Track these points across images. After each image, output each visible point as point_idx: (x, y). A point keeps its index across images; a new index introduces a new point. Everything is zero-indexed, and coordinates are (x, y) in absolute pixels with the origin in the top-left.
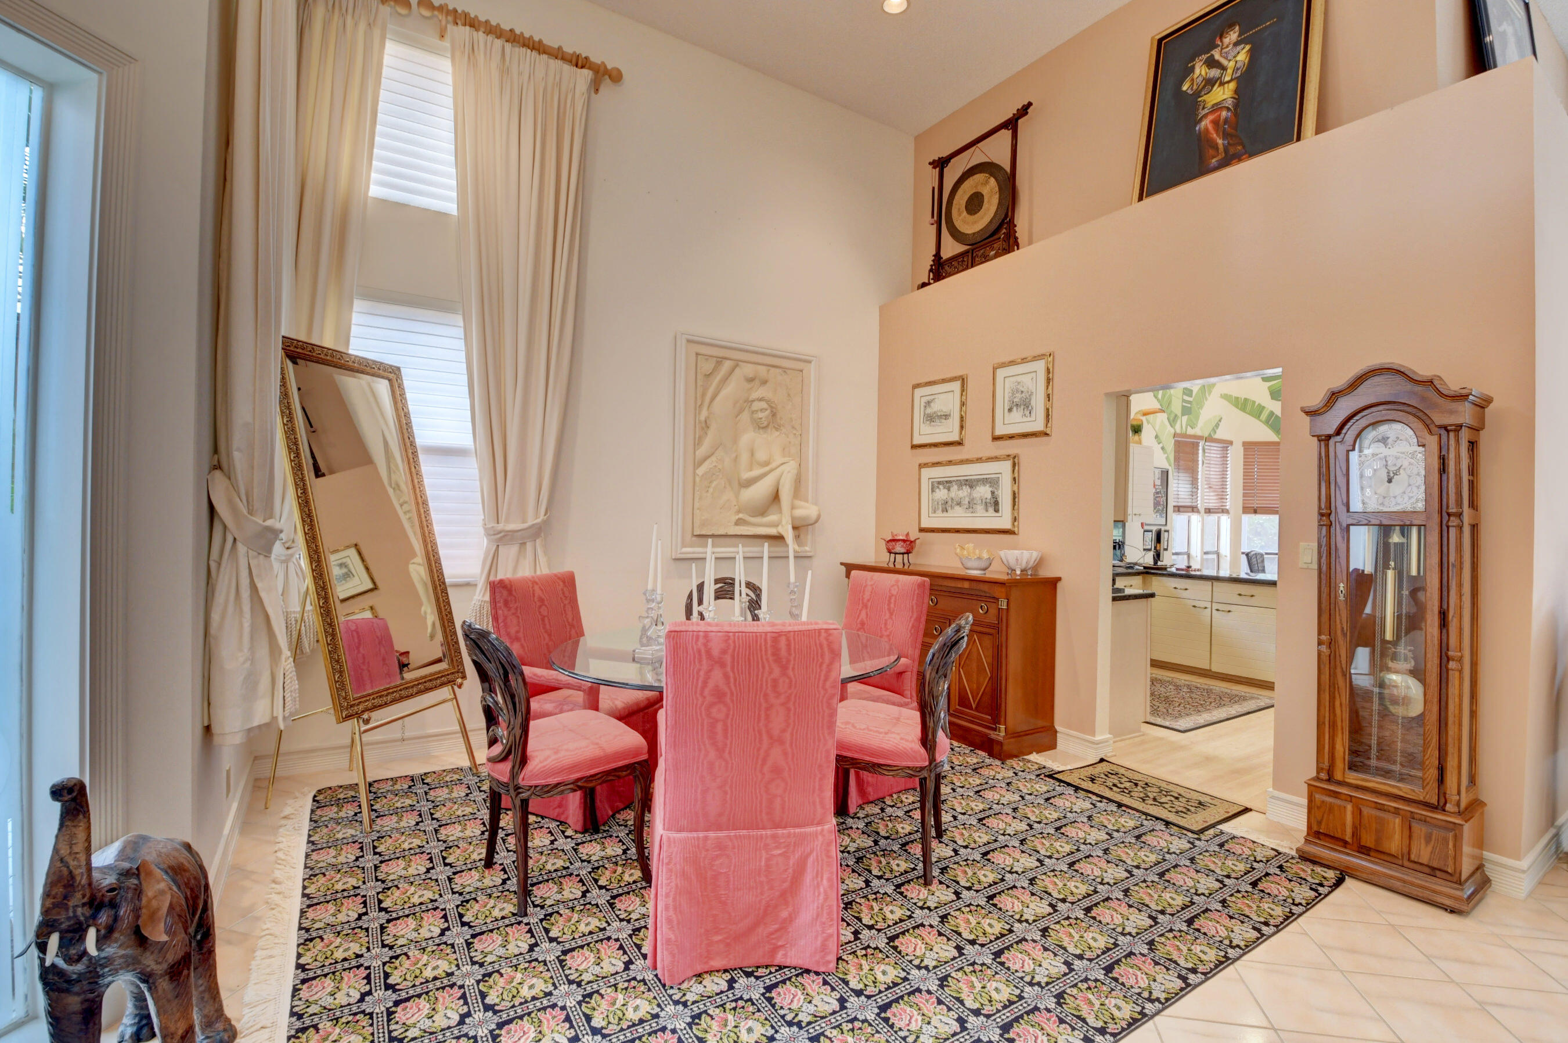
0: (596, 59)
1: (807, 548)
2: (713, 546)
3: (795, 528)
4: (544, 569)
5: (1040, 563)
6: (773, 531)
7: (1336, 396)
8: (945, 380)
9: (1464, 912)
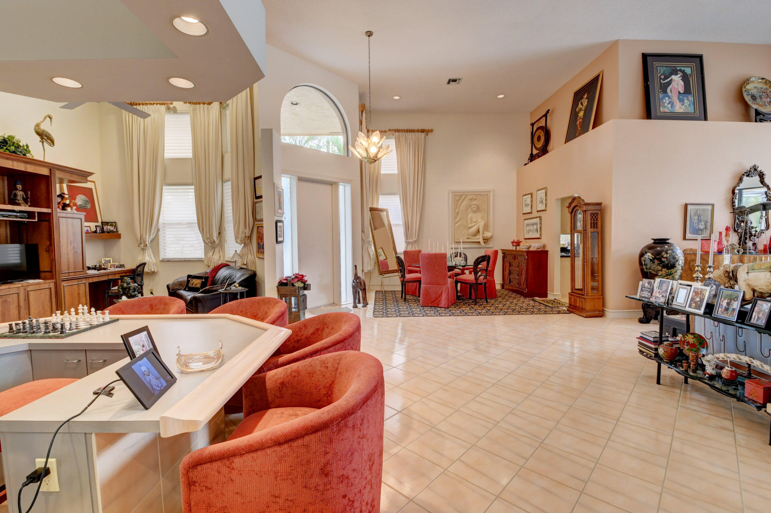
1: (491, 245)
3: (484, 239)
4: (417, 249)
5: (544, 246)
6: (477, 240)
7: (570, 204)
8: (528, 194)
9: (587, 317)
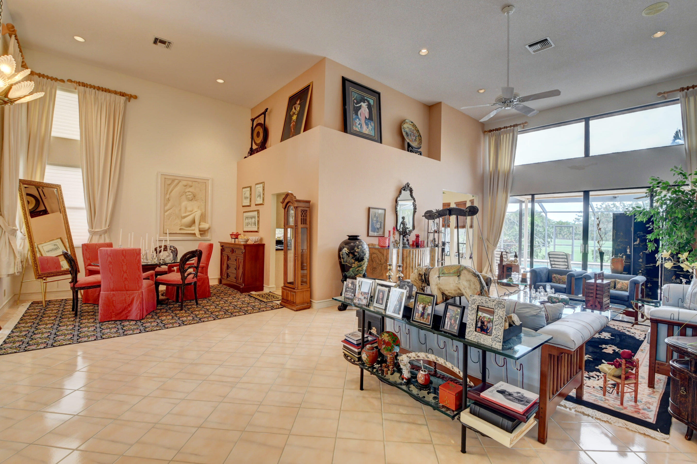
0: (128, 92)
1: (208, 237)
2: (169, 236)
3: (200, 231)
6: (193, 232)
7: (284, 199)
8: (248, 187)
9: (297, 311)
